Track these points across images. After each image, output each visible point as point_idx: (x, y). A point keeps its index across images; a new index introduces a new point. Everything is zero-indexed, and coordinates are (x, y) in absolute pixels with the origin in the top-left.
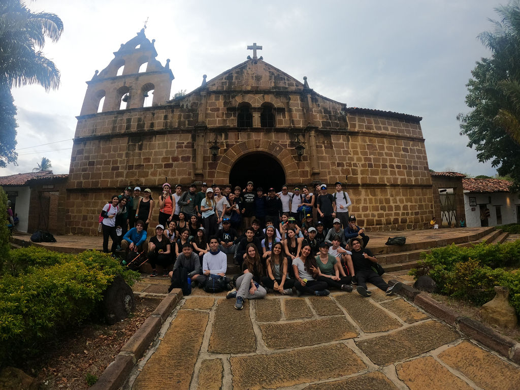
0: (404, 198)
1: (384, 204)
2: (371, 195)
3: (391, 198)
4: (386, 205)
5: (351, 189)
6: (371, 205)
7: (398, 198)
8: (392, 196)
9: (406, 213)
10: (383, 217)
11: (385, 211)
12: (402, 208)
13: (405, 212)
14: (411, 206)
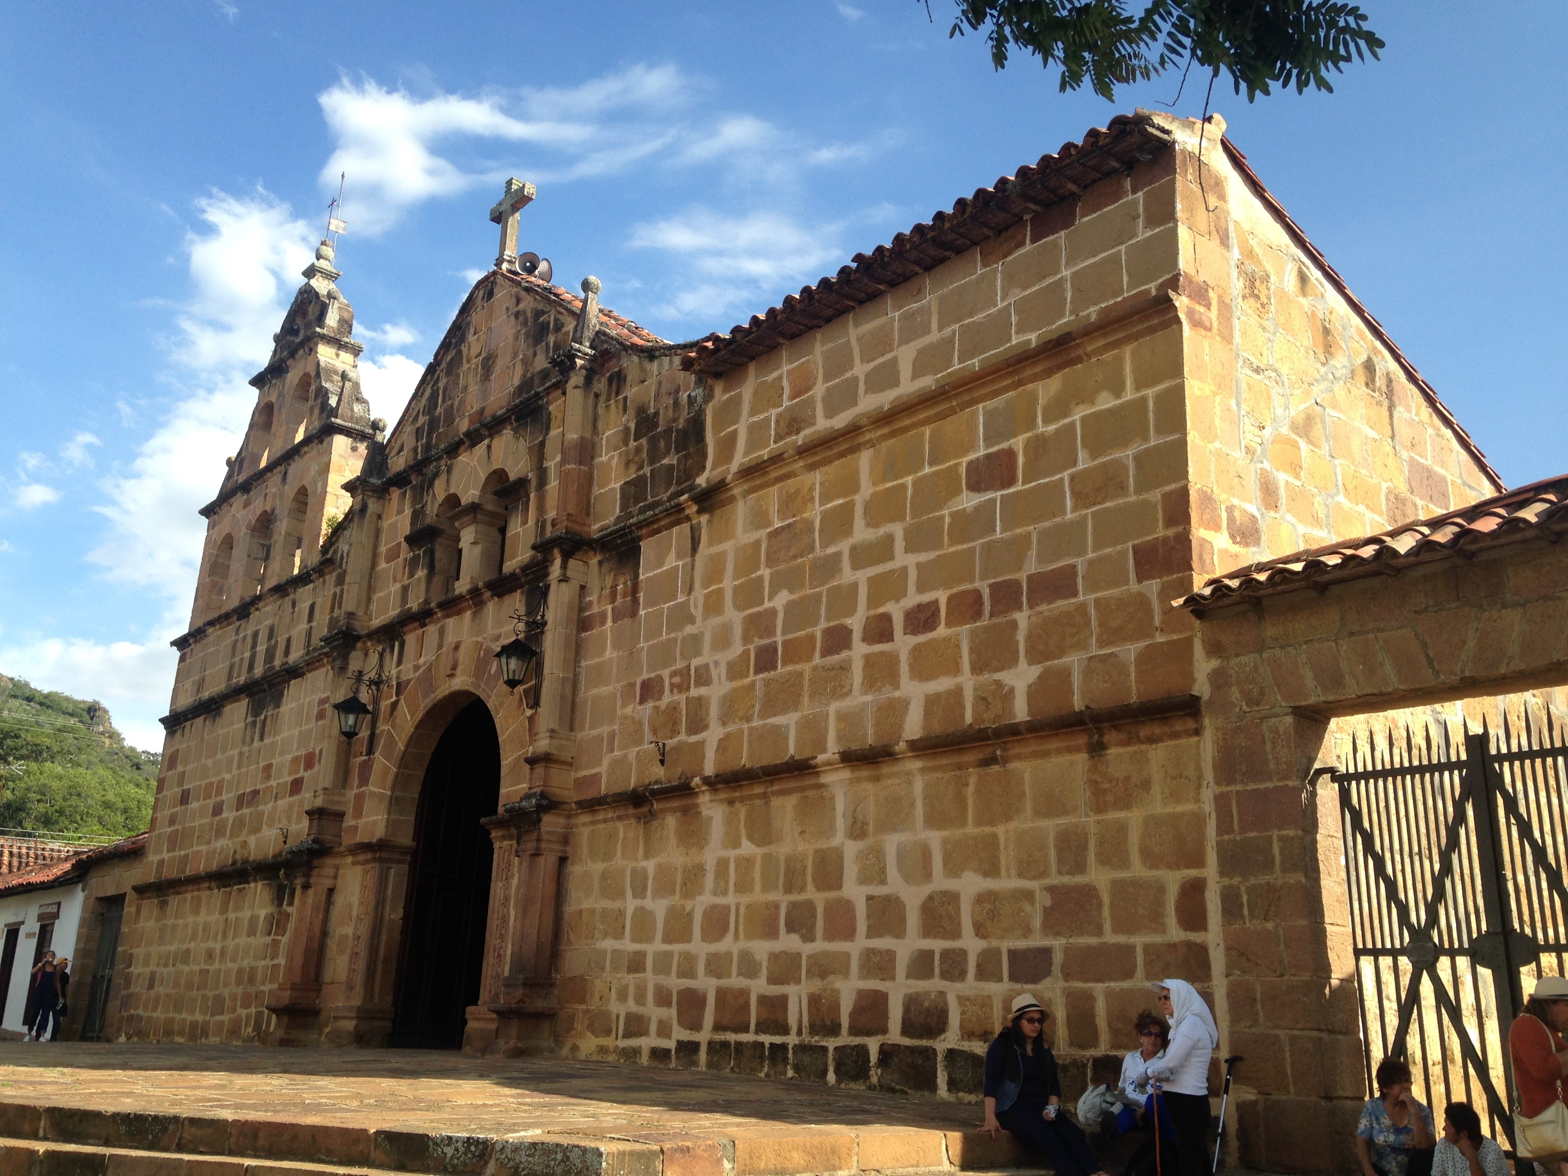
0: (935, 838)
1: (811, 893)
2: (751, 839)
3: (851, 849)
4: (819, 898)
5: (673, 811)
6: (745, 900)
7: (892, 843)
8: (857, 831)
9: (946, 954)
10: (798, 981)
11: (808, 937)
12: (913, 919)
13: (937, 945)
14: (981, 899)
